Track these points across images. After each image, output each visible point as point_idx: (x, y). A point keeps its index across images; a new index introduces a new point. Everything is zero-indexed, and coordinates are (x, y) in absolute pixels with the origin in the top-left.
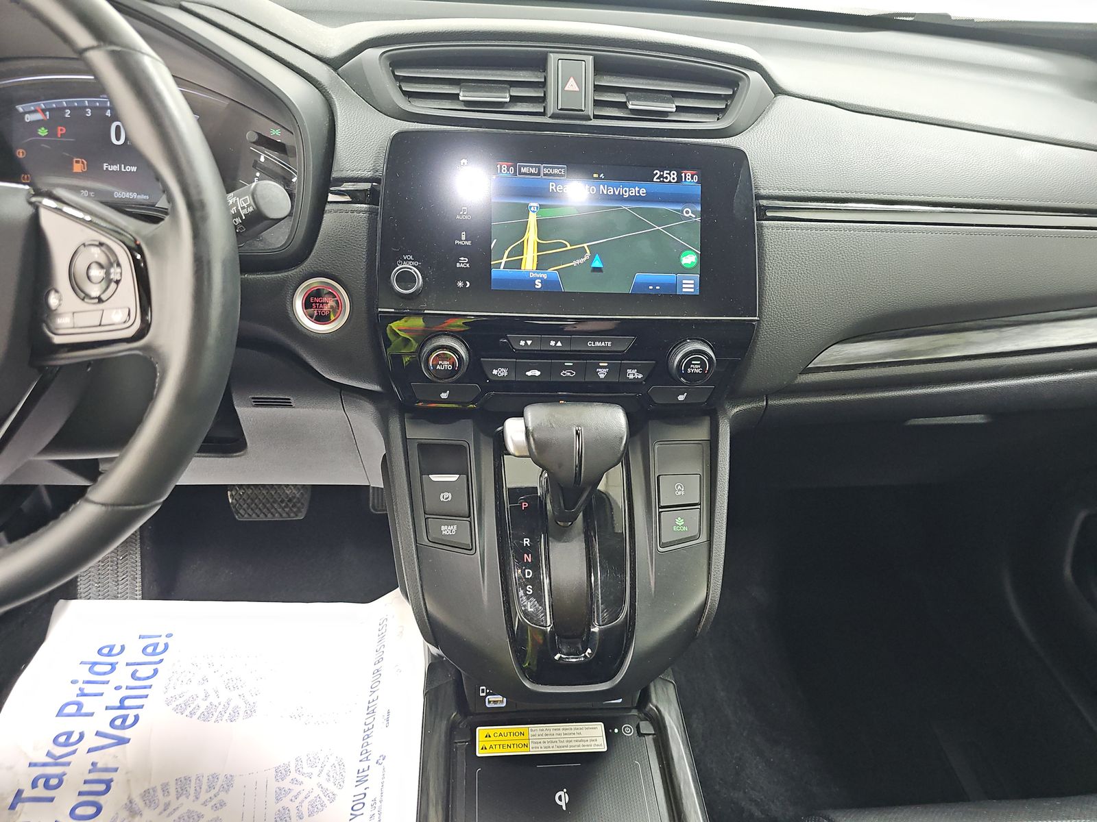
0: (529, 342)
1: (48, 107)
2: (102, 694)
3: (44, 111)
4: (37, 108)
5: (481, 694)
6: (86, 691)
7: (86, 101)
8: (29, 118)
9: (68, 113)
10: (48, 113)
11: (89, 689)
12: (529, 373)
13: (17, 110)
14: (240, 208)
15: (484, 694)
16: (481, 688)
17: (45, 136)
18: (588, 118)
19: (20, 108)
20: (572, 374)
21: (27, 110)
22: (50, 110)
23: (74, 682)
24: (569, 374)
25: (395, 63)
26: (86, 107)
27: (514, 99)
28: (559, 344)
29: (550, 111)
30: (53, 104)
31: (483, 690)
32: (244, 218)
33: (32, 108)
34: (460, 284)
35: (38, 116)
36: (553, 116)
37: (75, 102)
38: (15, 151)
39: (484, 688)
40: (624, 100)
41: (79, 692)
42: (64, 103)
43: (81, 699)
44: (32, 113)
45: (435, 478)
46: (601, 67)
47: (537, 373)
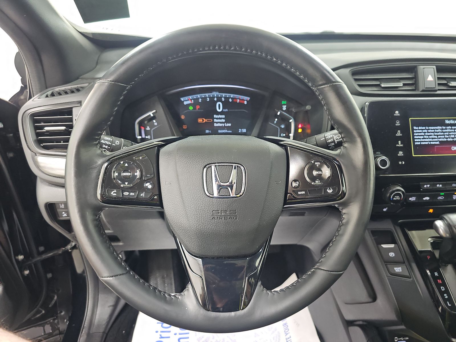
0: (428, 186)
1: (193, 98)
2: (169, 337)
3: (191, 100)
4: (189, 99)
5: (395, 341)
6: (163, 336)
7: (207, 95)
8: (185, 103)
9: (200, 100)
10: (193, 101)
11: (164, 335)
12: (424, 199)
13: (181, 100)
14: (335, 139)
15: (397, 341)
16: (395, 338)
17: (192, 110)
18: (436, 91)
19: (182, 99)
20: (442, 198)
21: (185, 100)
22: (194, 99)
23: (157, 332)
24: (441, 198)
25: (354, 74)
26: (207, 97)
27: (404, 85)
28: (441, 186)
29: (421, 89)
30: (195, 97)
31: (396, 339)
32: (336, 143)
33: (187, 99)
34: (400, 163)
35: (189, 102)
36: (423, 91)
37: (203, 95)
38: (181, 116)
39: (397, 338)
40: (446, 82)
41: (160, 336)
42: (199, 96)
43: (162, 340)
44: (187, 101)
45: (384, 246)
46: (439, 70)
47: (428, 198)
